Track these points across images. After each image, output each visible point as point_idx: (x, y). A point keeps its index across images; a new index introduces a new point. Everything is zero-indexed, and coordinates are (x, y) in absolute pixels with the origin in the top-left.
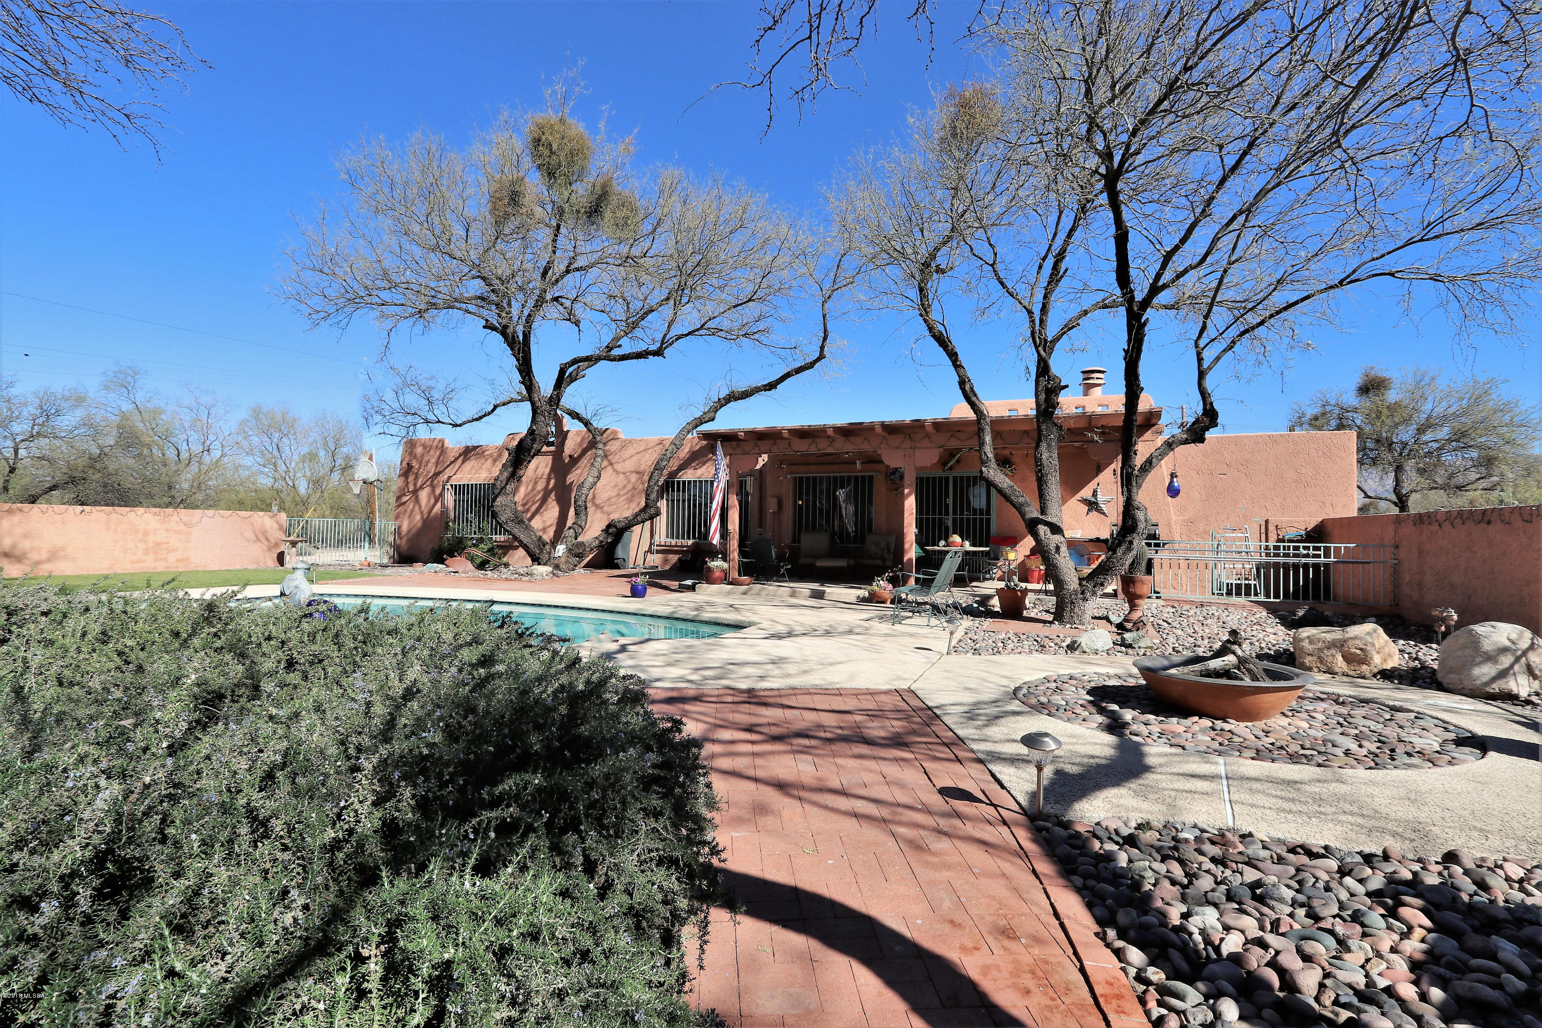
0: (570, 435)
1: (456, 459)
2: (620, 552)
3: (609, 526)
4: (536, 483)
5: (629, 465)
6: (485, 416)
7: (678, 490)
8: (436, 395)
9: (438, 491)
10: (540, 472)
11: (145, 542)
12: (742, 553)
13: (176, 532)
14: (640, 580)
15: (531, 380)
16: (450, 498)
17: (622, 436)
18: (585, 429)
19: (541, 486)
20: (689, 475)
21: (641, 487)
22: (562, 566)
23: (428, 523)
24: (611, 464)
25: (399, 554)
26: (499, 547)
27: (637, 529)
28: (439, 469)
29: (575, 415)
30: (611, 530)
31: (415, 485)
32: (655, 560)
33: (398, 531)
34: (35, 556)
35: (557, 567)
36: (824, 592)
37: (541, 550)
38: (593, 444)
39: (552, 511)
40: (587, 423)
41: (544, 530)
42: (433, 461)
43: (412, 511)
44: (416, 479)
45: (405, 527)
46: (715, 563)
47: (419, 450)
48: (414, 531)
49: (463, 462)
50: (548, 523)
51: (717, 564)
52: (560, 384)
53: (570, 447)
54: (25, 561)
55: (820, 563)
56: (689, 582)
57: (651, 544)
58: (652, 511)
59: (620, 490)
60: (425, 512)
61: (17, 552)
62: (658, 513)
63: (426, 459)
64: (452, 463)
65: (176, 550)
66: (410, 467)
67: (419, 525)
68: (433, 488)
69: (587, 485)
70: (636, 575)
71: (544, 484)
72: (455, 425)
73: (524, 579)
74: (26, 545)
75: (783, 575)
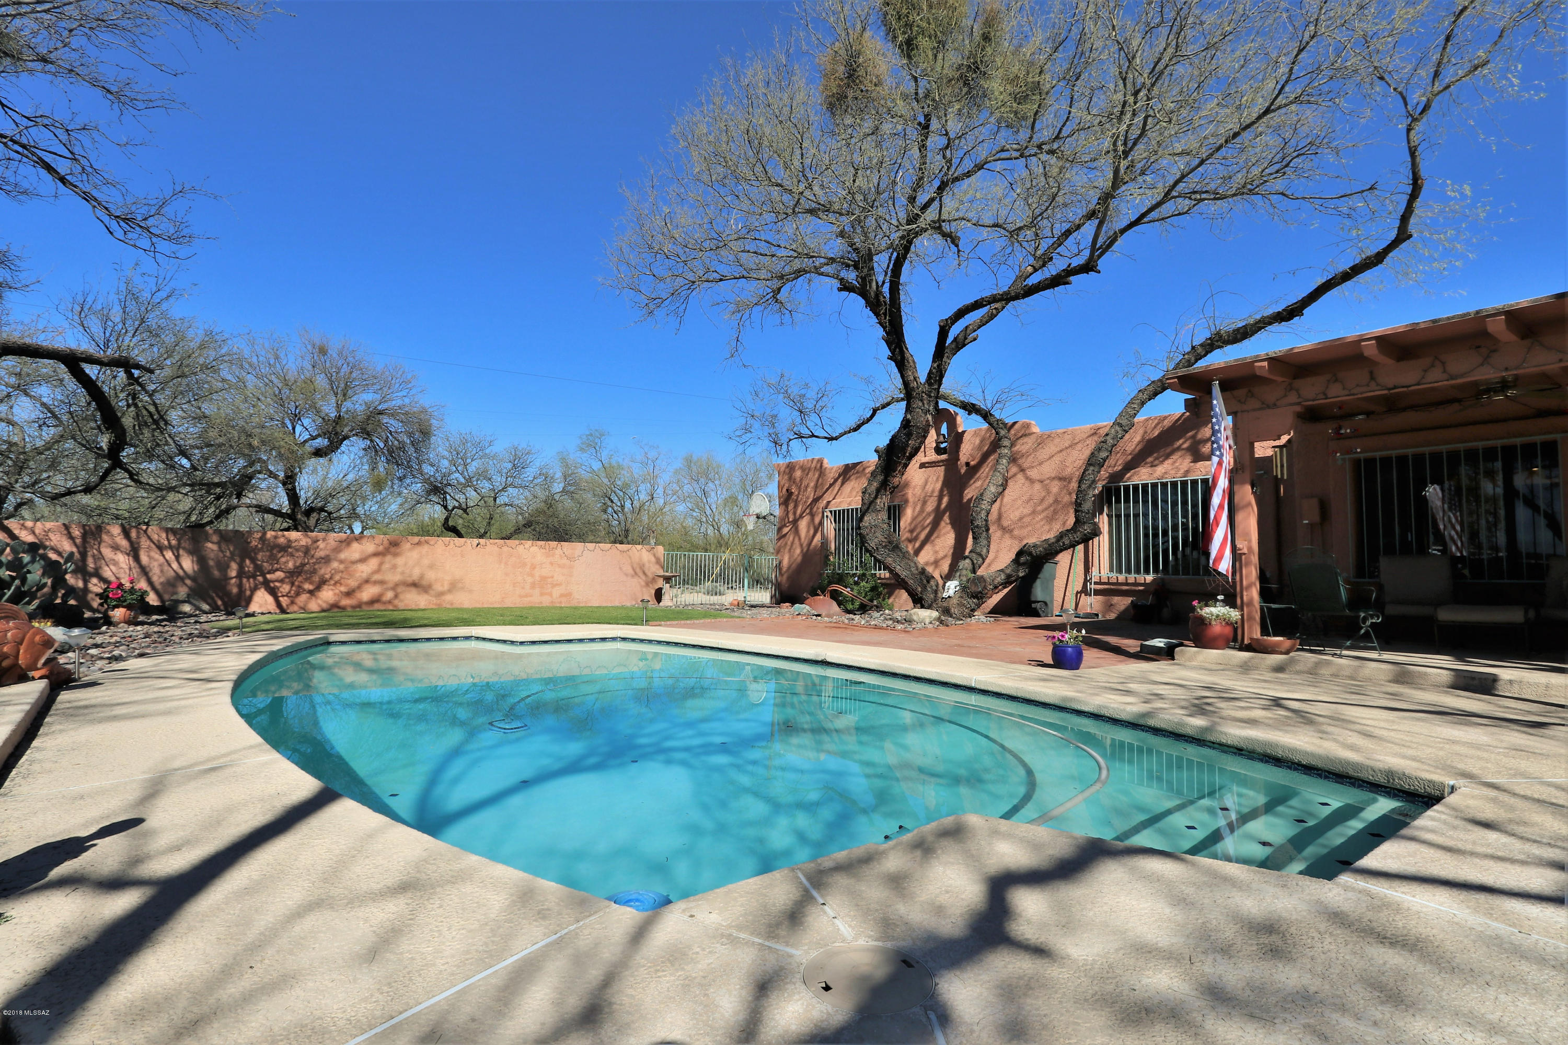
0: (966, 437)
1: (836, 480)
2: (1038, 592)
3: (1020, 554)
4: (925, 503)
5: (1048, 469)
6: (863, 424)
7: (1127, 500)
8: (809, 405)
9: (817, 520)
10: (929, 488)
11: (532, 576)
12: (1265, 594)
13: (559, 566)
14: (1069, 636)
15: (902, 353)
16: (830, 527)
17: (1036, 429)
18: (985, 426)
19: (931, 506)
20: (1142, 476)
21: (1066, 499)
22: (954, 610)
23: (808, 556)
24: (1023, 470)
25: (781, 593)
26: (883, 584)
27: (1063, 558)
28: (819, 493)
29: (970, 408)
30: (1023, 559)
31: (795, 513)
32: (1091, 604)
33: (779, 566)
34: (438, 587)
35: (946, 611)
36: (1494, 679)
37: (924, 588)
38: (995, 445)
39: (946, 539)
40: (986, 416)
41: (936, 563)
42: (812, 484)
43: (792, 543)
44: (796, 507)
45: (785, 563)
46: (1213, 610)
47: (798, 474)
48: (794, 566)
49: (843, 484)
50: (941, 554)
51: (1216, 611)
52: (941, 353)
53: (967, 451)
54: (431, 592)
55: (1446, 615)
56: (1159, 643)
57: (1086, 581)
58: (1087, 529)
59: (1036, 505)
60: (804, 545)
61: (424, 583)
62: (1096, 533)
63: (805, 483)
64: (831, 485)
65: (560, 585)
66: (789, 493)
67: (799, 559)
68: (812, 515)
69: (988, 497)
70: (1062, 627)
71: (935, 504)
72: (831, 439)
73: (899, 627)
74: (431, 576)
75: (1367, 637)
